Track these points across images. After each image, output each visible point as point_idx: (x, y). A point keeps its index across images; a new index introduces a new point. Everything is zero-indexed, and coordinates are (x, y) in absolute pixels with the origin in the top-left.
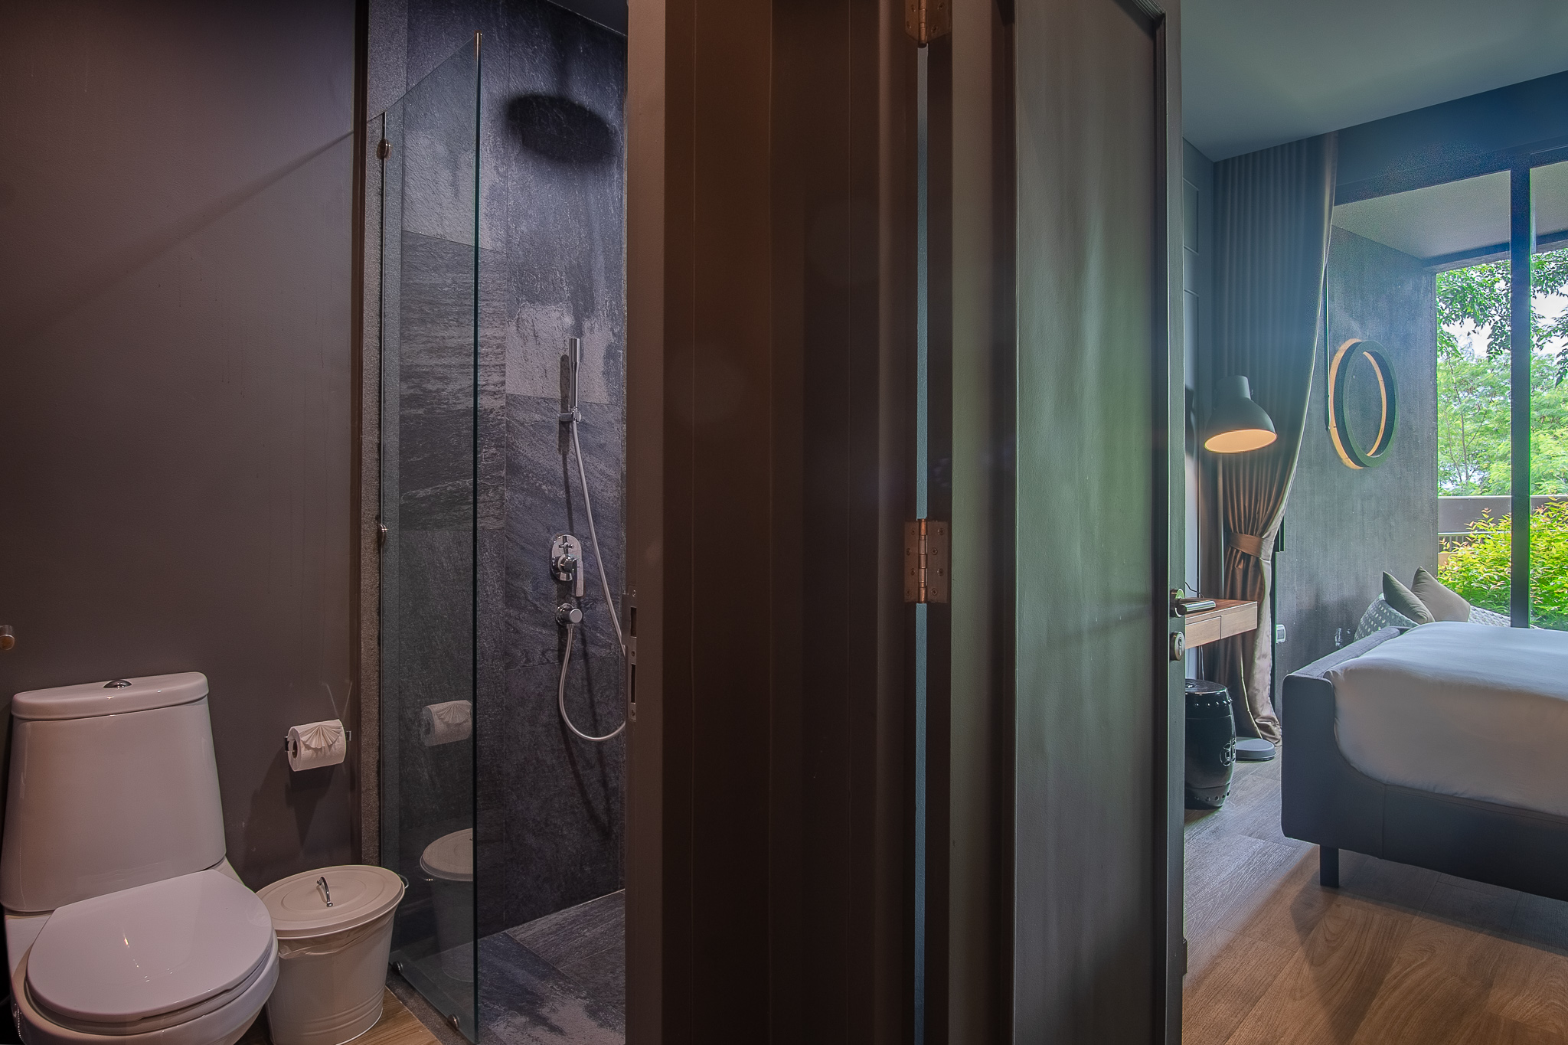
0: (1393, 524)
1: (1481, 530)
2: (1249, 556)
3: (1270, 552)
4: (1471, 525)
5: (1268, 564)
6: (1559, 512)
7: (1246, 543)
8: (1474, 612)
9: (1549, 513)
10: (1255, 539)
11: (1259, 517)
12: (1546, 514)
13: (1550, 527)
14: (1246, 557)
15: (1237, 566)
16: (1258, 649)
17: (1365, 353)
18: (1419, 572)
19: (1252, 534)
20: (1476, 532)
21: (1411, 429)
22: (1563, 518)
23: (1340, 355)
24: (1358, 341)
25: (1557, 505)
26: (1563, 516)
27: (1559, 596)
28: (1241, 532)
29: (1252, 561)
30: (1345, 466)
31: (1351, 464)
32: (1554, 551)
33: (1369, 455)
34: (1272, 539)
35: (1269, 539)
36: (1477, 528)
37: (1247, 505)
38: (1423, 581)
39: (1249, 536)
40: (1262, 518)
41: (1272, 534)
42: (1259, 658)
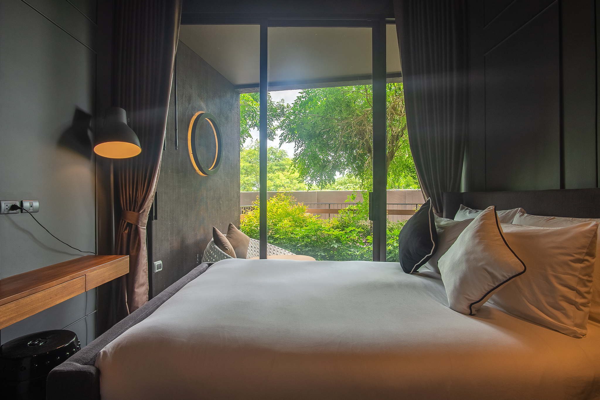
0: (221, 202)
1: (256, 204)
2: (132, 224)
3: (146, 221)
4: (253, 202)
5: (144, 229)
6: (280, 197)
7: (130, 216)
8: (251, 241)
9: (278, 197)
10: (136, 214)
11: (138, 200)
12: (276, 198)
13: (277, 203)
14: (129, 225)
15: (124, 231)
16: (137, 282)
17: (206, 118)
18: (230, 225)
19: (134, 211)
20: (254, 205)
21: (229, 160)
22: (281, 199)
23: (194, 117)
24: (203, 112)
25: (280, 194)
26: (281, 198)
27: (280, 230)
28: (127, 210)
29: (133, 227)
30: (198, 174)
31: (201, 173)
32: (278, 212)
33: (209, 169)
34: (147, 213)
35: (145, 213)
36: (255, 204)
37: (131, 193)
38: (232, 229)
39: (132, 212)
40: (140, 200)
41: (146, 210)
42: (138, 288)
